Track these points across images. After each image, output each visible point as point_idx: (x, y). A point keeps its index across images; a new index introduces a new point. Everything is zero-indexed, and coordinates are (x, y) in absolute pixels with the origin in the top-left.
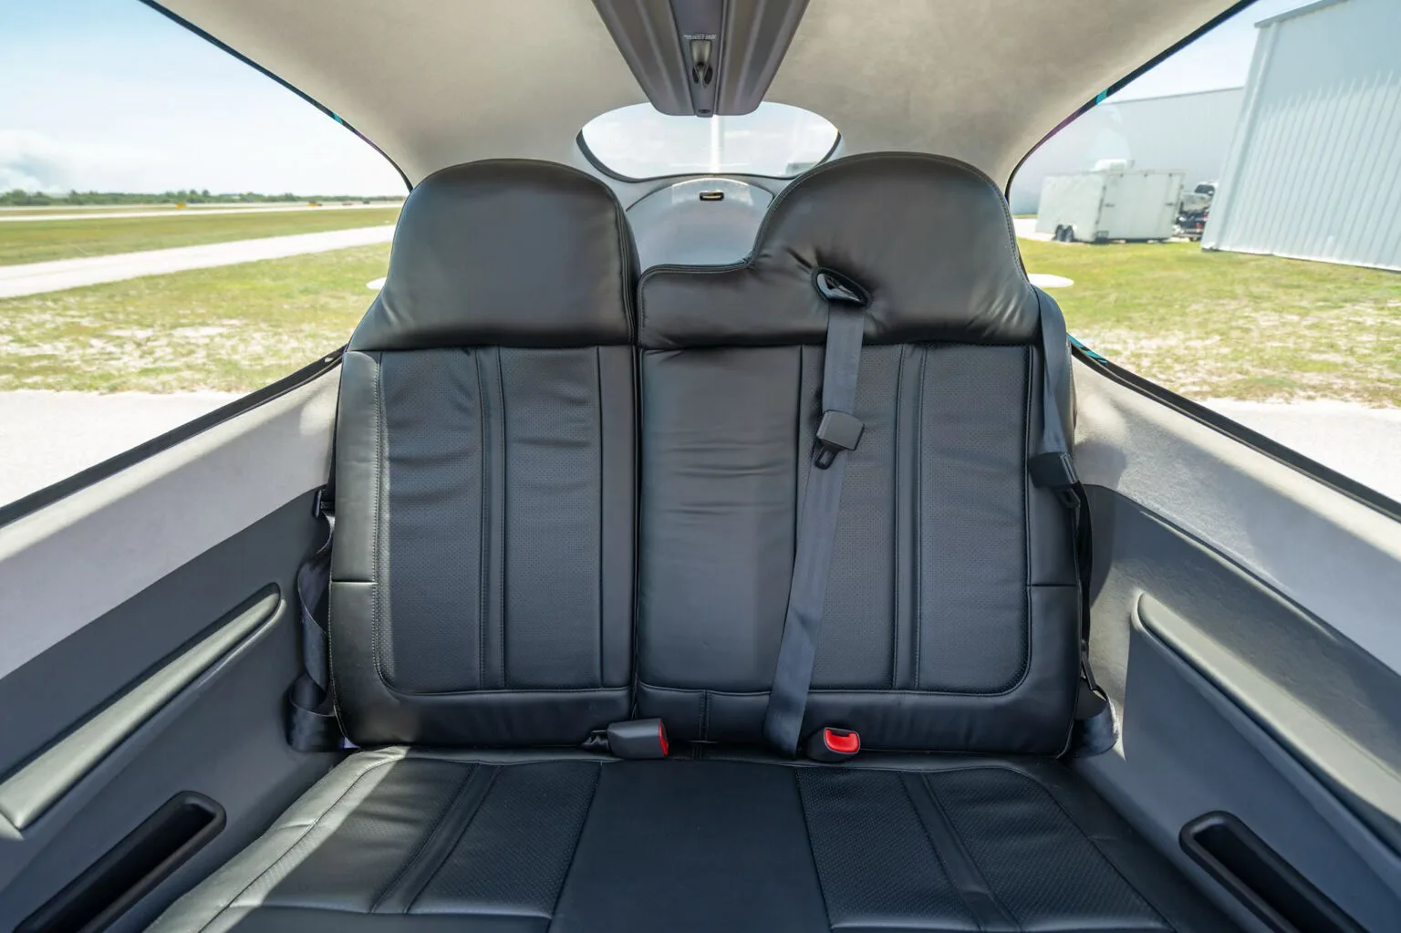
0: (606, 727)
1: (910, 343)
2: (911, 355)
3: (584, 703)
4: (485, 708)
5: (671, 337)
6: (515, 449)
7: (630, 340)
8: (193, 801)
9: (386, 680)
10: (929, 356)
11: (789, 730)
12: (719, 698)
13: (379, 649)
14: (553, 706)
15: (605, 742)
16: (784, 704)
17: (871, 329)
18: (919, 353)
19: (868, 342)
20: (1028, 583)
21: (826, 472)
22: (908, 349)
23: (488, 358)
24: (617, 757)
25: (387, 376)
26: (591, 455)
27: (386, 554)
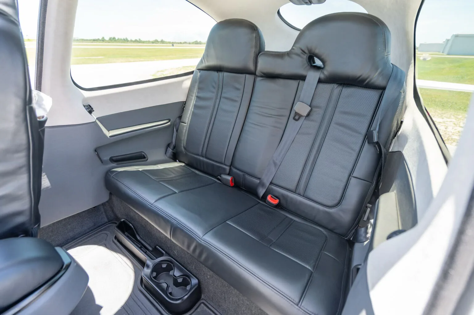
0: (221, 174)
1: (337, 84)
2: (337, 88)
3: (219, 167)
4: (200, 160)
6: (222, 99)
7: (254, 73)
8: (143, 154)
9: (184, 147)
10: (343, 89)
11: (261, 192)
12: (247, 176)
13: (184, 140)
14: (213, 165)
15: (220, 178)
16: (263, 185)
17: (322, 76)
18: (340, 88)
19: (320, 81)
20: (351, 175)
21: (297, 122)
22: (335, 86)
23: (221, 74)
24: (221, 182)
25: (201, 76)
26: (238, 104)
27: (190, 118)
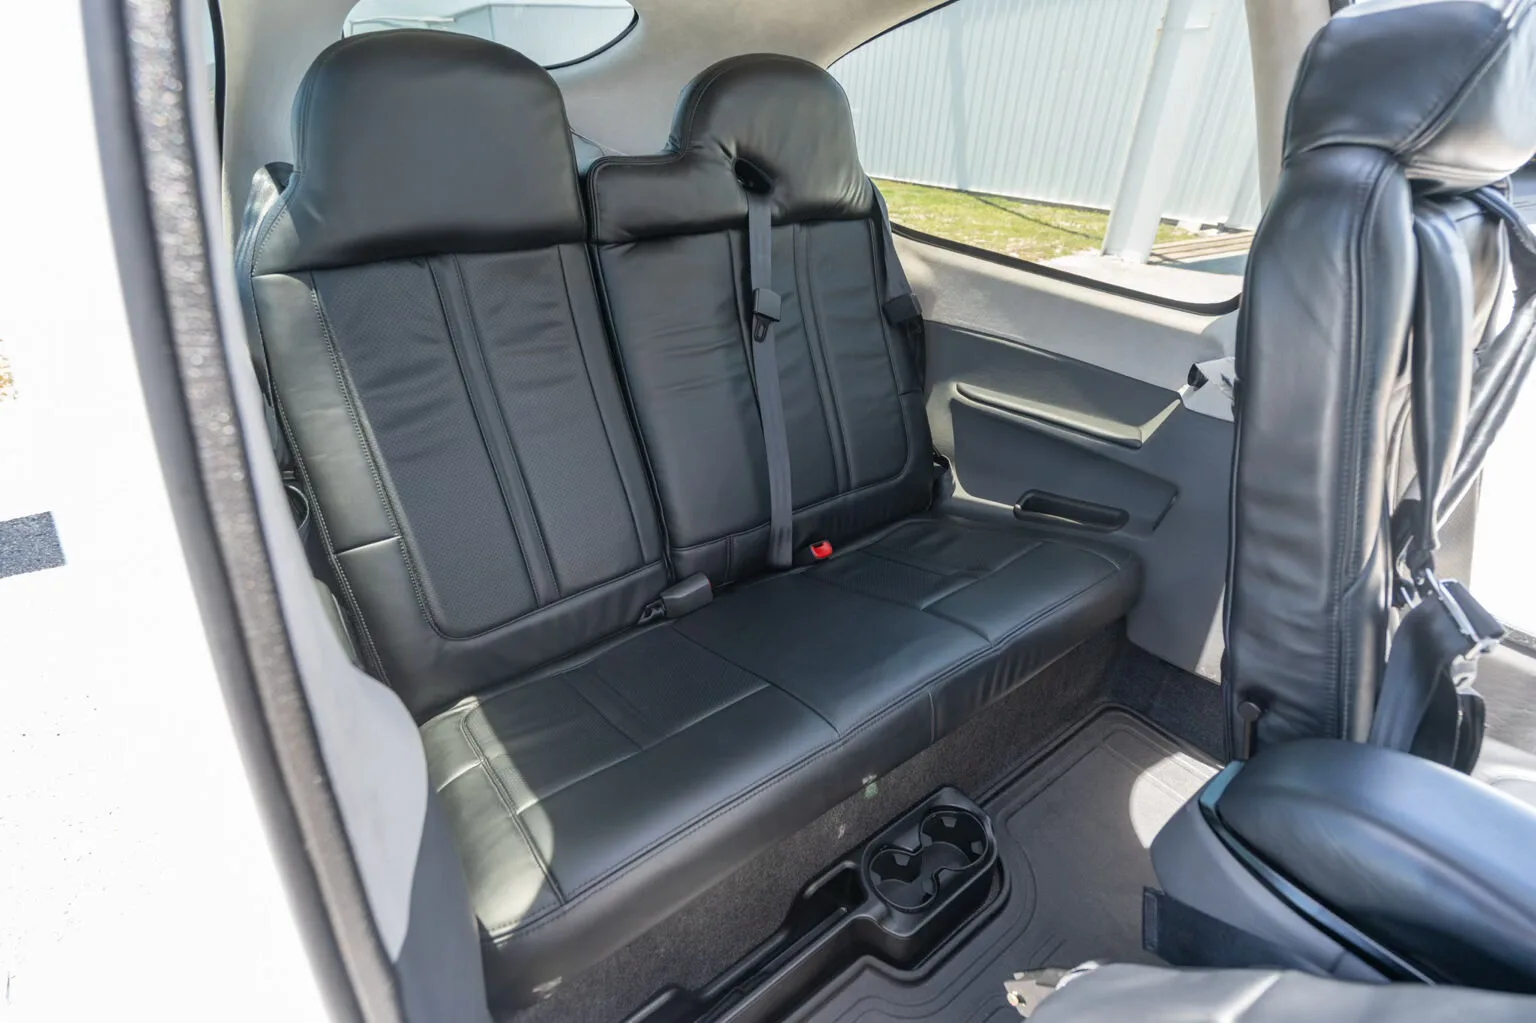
0: (661, 597)
1: (798, 223)
2: (801, 230)
3: (630, 587)
5: (630, 230)
7: (584, 235)
9: (442, 632)
10: (810, 232)
13: (426, 604)
15: (661, 611)
17: (776, 211)
18: (804, 231)
19: (775, 223)
20: (899, 394)
22: (797, 227)
23: (445, 267)
24: (674, 618)
